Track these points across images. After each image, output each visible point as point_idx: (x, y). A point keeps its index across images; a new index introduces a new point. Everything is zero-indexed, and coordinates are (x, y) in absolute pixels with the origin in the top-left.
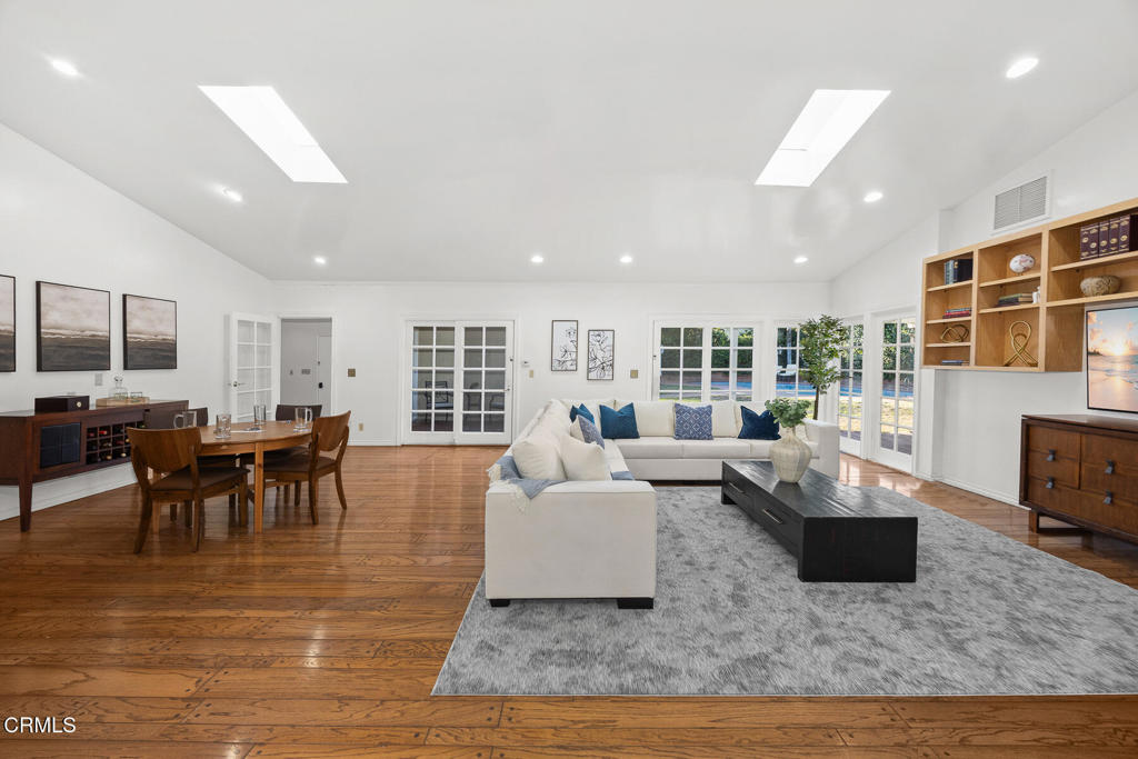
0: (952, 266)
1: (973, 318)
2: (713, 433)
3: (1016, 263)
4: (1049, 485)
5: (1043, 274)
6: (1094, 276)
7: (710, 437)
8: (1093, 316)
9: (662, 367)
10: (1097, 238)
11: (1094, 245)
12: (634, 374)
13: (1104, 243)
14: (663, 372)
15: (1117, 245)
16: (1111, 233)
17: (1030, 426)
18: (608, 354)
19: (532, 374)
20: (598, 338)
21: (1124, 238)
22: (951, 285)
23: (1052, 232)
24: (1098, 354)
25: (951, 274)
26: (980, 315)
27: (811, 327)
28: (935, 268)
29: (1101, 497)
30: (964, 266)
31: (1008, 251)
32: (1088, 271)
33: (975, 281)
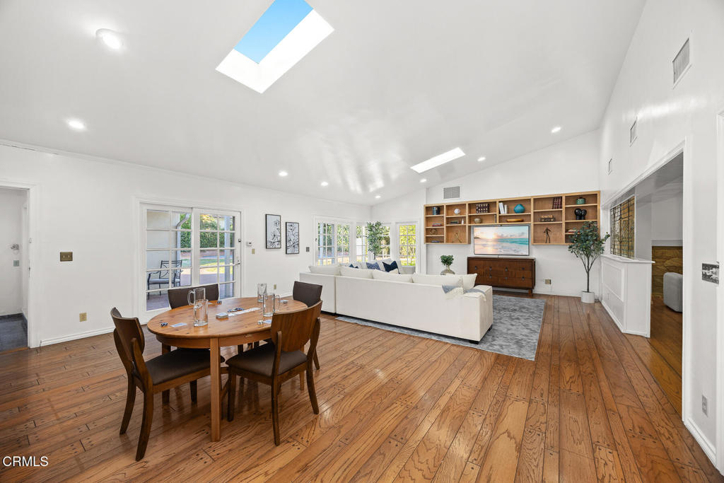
0: (435, 209)
1: (445, 227)
3: (456, 211)
5: (466, 216)
6: (477, 218)
8: (475, 228)
10: (480, 208)
11: (479, 210)
12: (308, 249)
13: (482, 210)
16: (483, 207)
17: (469, 259)
18: (296, 238)
19: (253, 252)
20: (291, 227)
21: (486, 209)
22: (435, 215)
23: (469, 204)
24: (478, 238)
25: (435, 212)
27: (372, 227)
28: (428, 209)
30: (440, 209)
31: (450, 207)
32: (476, 216)
33: (445, 215)
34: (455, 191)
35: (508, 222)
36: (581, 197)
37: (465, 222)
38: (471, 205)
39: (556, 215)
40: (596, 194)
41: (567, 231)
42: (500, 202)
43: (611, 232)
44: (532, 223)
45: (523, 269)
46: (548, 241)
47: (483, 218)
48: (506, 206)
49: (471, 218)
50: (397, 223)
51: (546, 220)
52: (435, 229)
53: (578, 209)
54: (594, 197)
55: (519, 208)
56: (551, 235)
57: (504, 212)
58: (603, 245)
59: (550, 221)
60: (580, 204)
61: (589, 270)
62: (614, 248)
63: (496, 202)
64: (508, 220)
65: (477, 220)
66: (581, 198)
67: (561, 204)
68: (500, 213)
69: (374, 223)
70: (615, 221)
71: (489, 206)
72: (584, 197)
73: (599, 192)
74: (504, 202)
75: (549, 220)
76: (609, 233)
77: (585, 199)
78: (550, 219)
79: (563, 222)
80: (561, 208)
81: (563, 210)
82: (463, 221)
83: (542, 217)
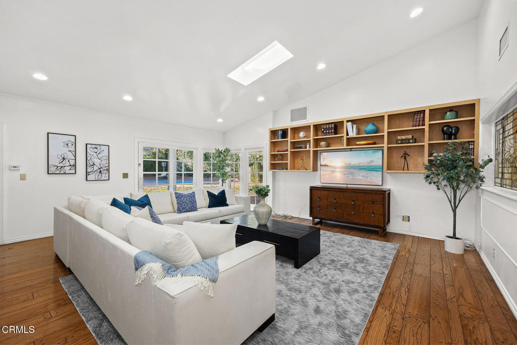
0: (280, 133)
1: (289, 152)
2: (198, 207)
3: (302, 134)
4: (319, 208)
5: (311, 139)
6: (323, 141)
7: (196, 210)
8: (322, 154)
9: (144, 171)
10: (326, 129)
11: (325, 132)
12: (125, 176)
13: (328, 131)
14: (144, 175)
15: (332, 132)
16: (329, 129)
17: (313, 189)
18: (104, 162)
19: (23, 177)
20: (96, 150)
21: (333, 131)
22: (280, 140)
23: (314, 125)
24: (326, 165)
25: (280, 136)
26: (291, 152)
27: (220, 153)
28: (274, 133)
29: (333, 210)
30: (284, 133)
31: (296, 130)
32: (323, 140)
33: (289, 139)
34: (302, 113)
35: (357, 145)
36: (451, 109)
37: (310, 147)
38: (317, 127)
39: (417, 136)
40: (474, 105)
41: (430, 155)
42: (348, 121)
43: (497, 154)
44: (385, 145)
45: (373, 203)
46: (406, 168)
47: (330, 141)
48: (355, 126)
49: (317, 142)
50: (246, 149)
51: (403, 141)
52: (281, 155)
53: (447, 125)
54: (471, 108)
55: (370, 127)
56: (410, 161)
57: (353, 133)
58: (481, 174)
59: (409, 143)
60: (449, 118)
61: (456, 207)
62: (502, 178)
63: (343, 122)
64: (358, 143)
65: (323, 143)
66: (451, 111)
67: (424, 120)
68: (347, 135)
69: (222, 148)
70: (504, 138)
71: (337, 127)
72: (456, 110)
73: (479, 100)
74: (353, 122)
75: (408, 141)
76: (493, 157)
77: (457, 112)
78: (409, 139)
79: (426, 143)
80: (423, 125)
81: (426, 128)
82: (308, 146)
83: (399, 138)
